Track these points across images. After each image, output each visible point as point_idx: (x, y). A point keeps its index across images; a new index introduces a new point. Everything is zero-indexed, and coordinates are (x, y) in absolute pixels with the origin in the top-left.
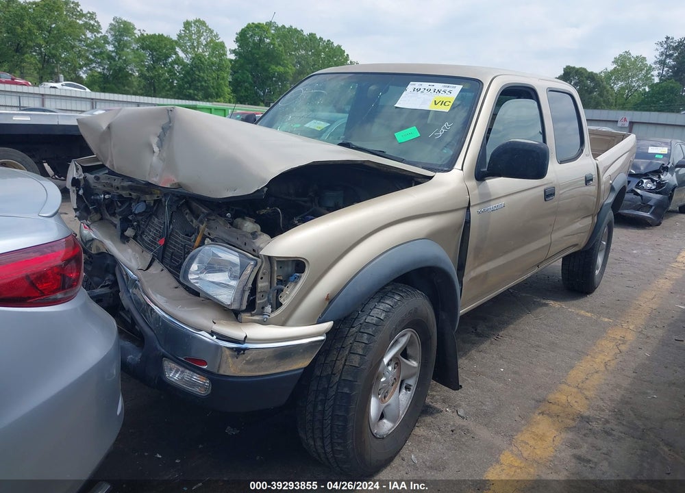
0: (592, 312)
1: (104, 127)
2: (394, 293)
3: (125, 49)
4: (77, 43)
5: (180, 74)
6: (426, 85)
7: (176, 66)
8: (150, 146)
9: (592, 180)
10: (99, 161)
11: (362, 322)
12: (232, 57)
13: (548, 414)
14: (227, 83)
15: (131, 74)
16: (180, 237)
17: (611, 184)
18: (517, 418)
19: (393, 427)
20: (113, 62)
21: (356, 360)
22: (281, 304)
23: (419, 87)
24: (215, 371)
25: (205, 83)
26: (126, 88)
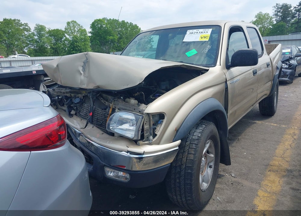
0: (276, 123)
1: (55, 66)
2: (202, 124)
3: (43, 37)
4: (21, 37)
5: (68, 45)
6: (195, 31)
7: (66, 42)
8: (79, 71)
9: (269, 65)
10: (54, 82)
11: (191, 139)
12: (90, 35)
13: (272, 171)
14: (89, 46)
15: (47, 48)
16: (100, 111)
17: (277, 66)
18: (259, 174)
19: (207, 186)
20: (38, 44)
21: (192, 157)
22: (156, 135)
23: (192, 32)
24: (130, 169)
25: (80, 47)
26: (45, 54)
